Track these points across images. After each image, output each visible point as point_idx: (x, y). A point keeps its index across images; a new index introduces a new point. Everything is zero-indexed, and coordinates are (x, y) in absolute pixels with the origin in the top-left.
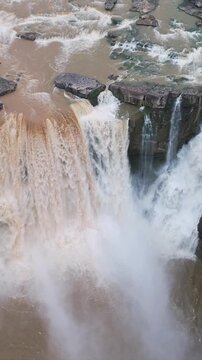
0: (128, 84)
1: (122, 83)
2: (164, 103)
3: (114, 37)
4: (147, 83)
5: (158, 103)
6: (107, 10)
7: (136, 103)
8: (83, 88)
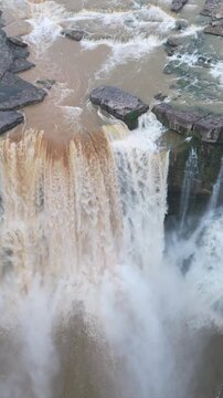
0: (177, 108)
1: (169, 106)
2: (216, 136)
3: (174, 46)
4: (200, 110)
5: (208, 136)
6: (173, 10)
7: (182, 132)
8: (120, 107)
